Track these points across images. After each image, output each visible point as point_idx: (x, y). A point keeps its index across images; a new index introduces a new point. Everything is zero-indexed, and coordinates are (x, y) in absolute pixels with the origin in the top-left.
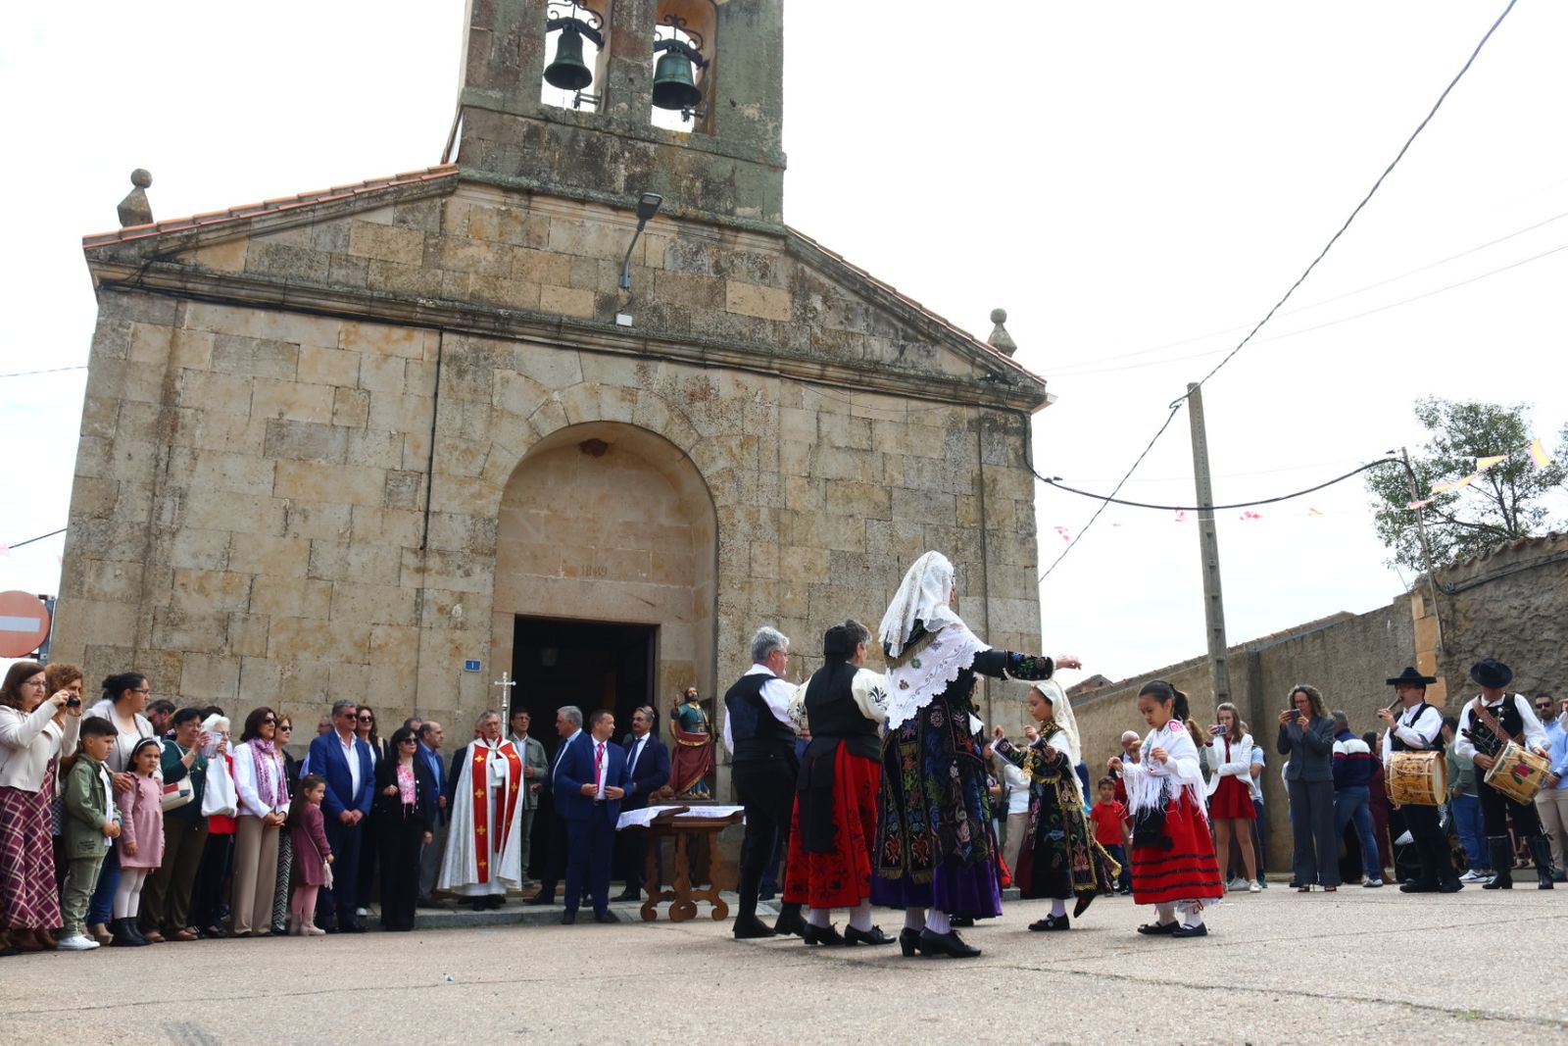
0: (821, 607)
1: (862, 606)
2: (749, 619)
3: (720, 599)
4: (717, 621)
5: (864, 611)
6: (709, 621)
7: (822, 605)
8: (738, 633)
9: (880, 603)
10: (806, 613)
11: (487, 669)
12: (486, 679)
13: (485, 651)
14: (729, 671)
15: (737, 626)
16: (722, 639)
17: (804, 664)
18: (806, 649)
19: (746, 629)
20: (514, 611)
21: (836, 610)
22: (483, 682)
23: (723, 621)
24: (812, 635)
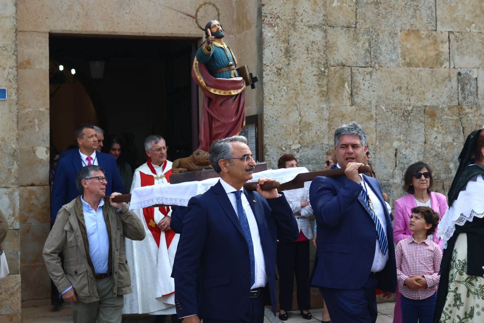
0: (369, 14)
1: (411, 12)
2: (295, 30)
3: (265, 10)
4: (261, 34)
5: (413, 17)
6: (253, 32)
7: (370, 13)
8: (283, 46)
9: (430, 8)
10: (353, 21)
11: (14, 97)
12: (14, 108)
13: (11, 77)
14: (275, 86)
15: (283, 38)
16: (267, 53)
17: (352, 75)
18: (354, 59)
19: (292, 41)
20: (49, 31)
21: (384, 17)
22: (10, 111)
23: (268, 33)
24: (360, 45)
